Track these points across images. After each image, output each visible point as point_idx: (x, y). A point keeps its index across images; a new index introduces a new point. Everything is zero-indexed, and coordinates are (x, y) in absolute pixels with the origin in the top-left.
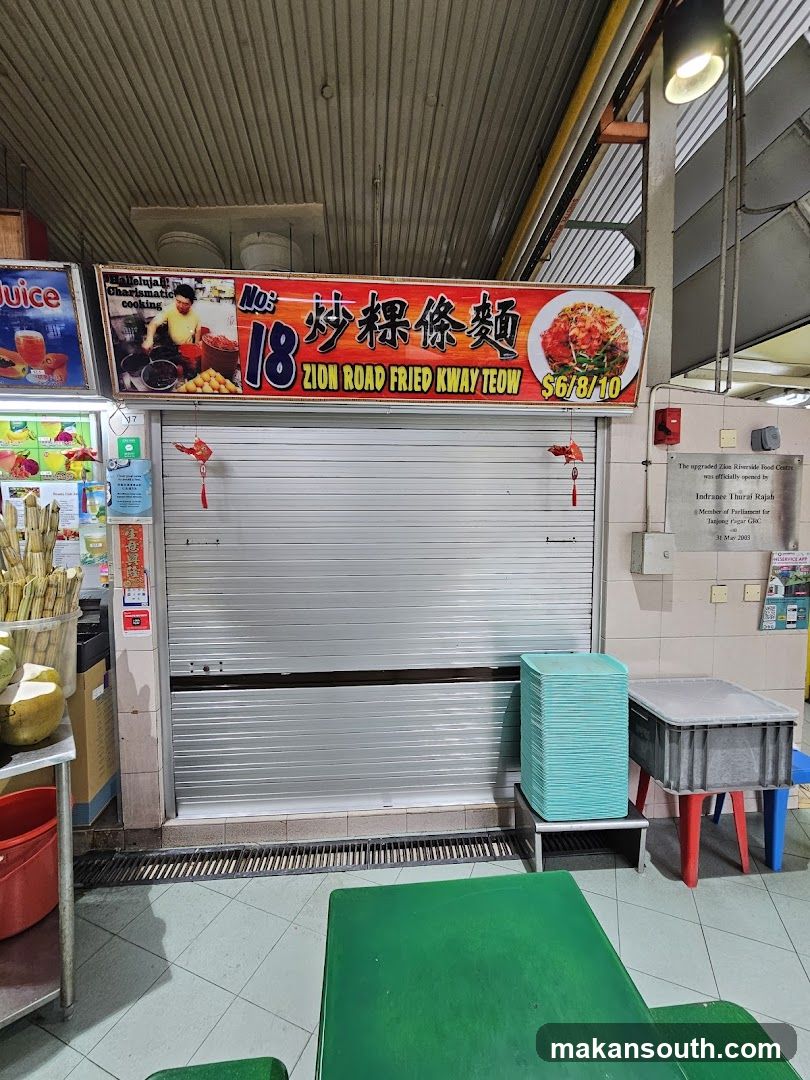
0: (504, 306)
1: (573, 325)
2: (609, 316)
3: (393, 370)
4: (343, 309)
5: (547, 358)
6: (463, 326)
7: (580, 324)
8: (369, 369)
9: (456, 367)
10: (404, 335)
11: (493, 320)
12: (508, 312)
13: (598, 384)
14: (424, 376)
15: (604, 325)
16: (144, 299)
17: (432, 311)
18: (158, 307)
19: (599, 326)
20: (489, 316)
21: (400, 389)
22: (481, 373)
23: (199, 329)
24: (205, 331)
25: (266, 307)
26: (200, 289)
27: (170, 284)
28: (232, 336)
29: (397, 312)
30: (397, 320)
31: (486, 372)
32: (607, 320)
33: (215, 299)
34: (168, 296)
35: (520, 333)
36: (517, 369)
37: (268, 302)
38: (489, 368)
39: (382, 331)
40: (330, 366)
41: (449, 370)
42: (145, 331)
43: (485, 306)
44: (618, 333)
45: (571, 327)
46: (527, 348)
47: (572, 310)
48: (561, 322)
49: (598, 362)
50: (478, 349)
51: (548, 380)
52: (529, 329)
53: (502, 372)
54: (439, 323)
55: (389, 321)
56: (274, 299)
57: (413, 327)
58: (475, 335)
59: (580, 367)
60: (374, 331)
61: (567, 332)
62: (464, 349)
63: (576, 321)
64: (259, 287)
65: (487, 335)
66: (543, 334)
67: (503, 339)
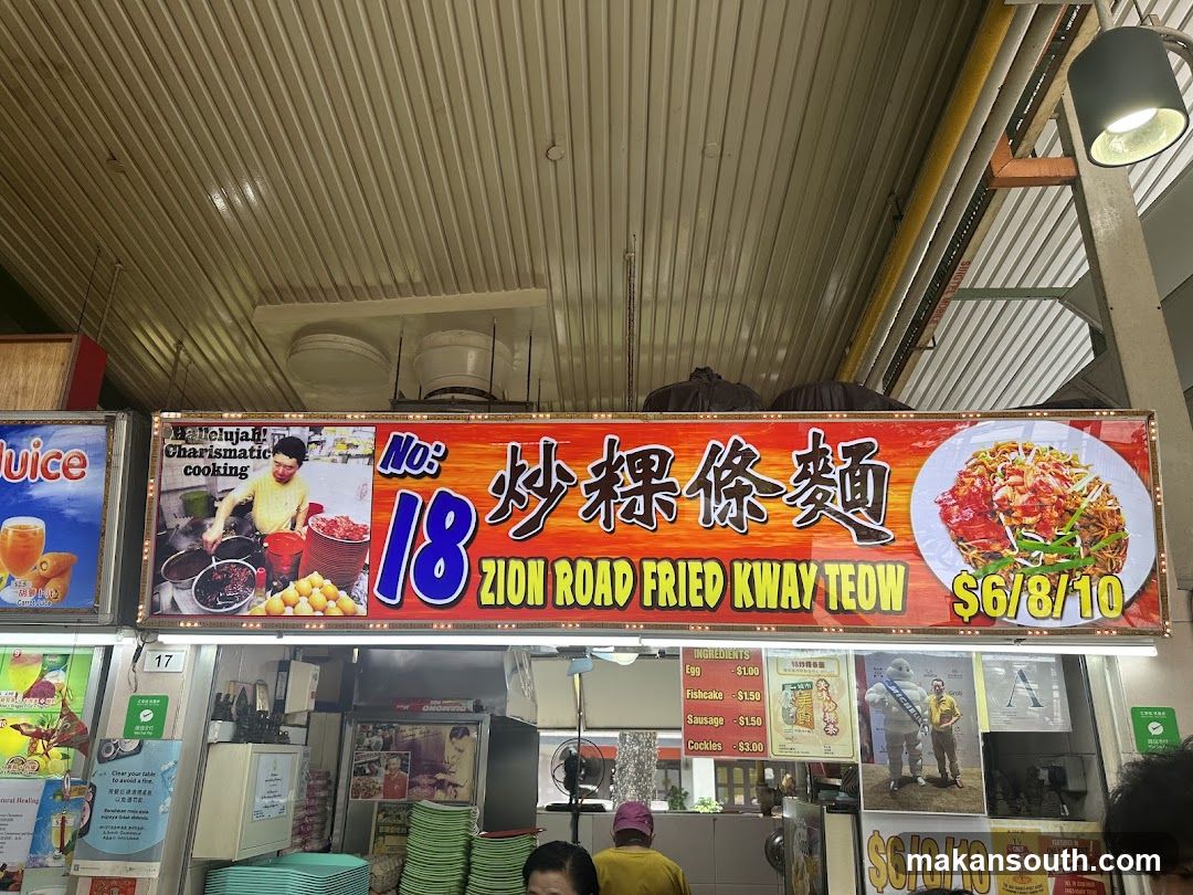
0: (855, 453)
1: (999, 481)
2: (1070, 463)
3: (649, 567)
4: (559, 466)
5: (958, 539)
6: (777, 488)
7: (1012, 479)
8: (603, 566)
9: (771, 561)
10: (667, 507)
11: (837, 478)
12: (864, 461)
13: (1071, 590)
14: (709, 579)
15: (1063, 479)
16: (220, 462)
17: (718, 465)
18: (242, 474)
19: (1054, 482)
20: (827, 469)
21: (662, 603)
22: (821, 571)
23: (305, 507)
24: (315, 509)
25: (424, 468)
26: (316, 442)
27: (268, 437)
28: (362, 516)
29: (655, 469)
30: (654, 481)
31: (831, 570)
32: (1066, 471)
33: (339, 459)
34: (262, 455)
35: (893, 497)
36: (895, 563)
37: (429, 459)
38: (839, 561)
39: (628, 500)
40: (531, 563)
41: (757, 565)
42: (213, 512)
43: (818, 454)
44: (1097, 493)
45: (996, 485)
46: (910, 523)
47: (992, 455)
48: (974, 476)
49: (1065, 548)
50: (813, 528)
51: (965, 584)
52: (910, 491)
53: (864, 569)
54: (732, 485)
55: (640, 483)
56: (440, 455)
57: (684, 493)
58: (803, 504)
59: (1026, 559)
60: (612, 501)
61: (988, 495)
62: (782, 528)
63: (1004, 474)
64: (416, 437)
65: (828, 503)
66: (941, 498)
67: (860, 509)
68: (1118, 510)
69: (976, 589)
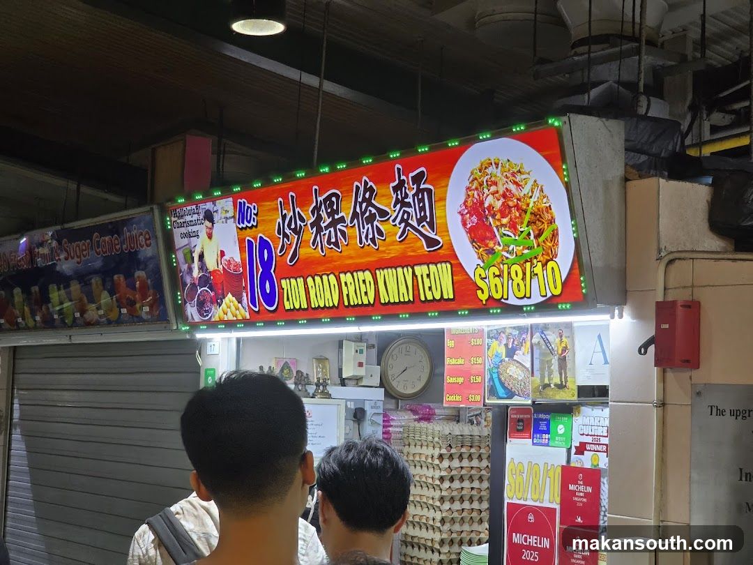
0: (417, 180)
1: (486, 190)
2: (519, 172)
3: (342, 276)
4: (298, 212)
5: (472, 241)
6: (387, 213)
9: (391, 268)
10: (343, 233)
11: (411, 200)
12: (422, 186)
13: (533, 275)
14: (368, 283)
15: (515, 183)
16: (190, 229)
17: (360, 199)
19: (512, 187)
20: (406, 196)
21: (352, 304)
22: (414, 274)
23: (219, 253)
25: (252, 222)
28: (237, 256)
29: (335, 207)
30: (336, 217)
31: (418, 270)
32: (519, 178)
33: (224, 220)
35: (437, 213)
36: (445, 262)
37: (253, 216)
39: (327, 232)
40: (298, 280)
41: (385, 270)
42: (193, 260)
43: (402, 183)
44: (537, 193)
45: (485, 195)
46: (448, 231)
47: (480, 171)
48: (474, 190)
49: (525, 241)
50: (406, 241)
51: (480, 275)
52: (445, 206)
53: (432, 267)
54: (367, 214)
55: (331, 219)
56: (256, 212)
57: (349, 224)
58: (400, 224)
59: (507, 252)
60: (322, 234)
61: (482, 203)
62: (393, 243)
63: (487, 185)
64: (245, 201)
65: (410, 221)
66: (460, 209)
67: (424, 223)
68: (550, 206)
69: (486, 278)
